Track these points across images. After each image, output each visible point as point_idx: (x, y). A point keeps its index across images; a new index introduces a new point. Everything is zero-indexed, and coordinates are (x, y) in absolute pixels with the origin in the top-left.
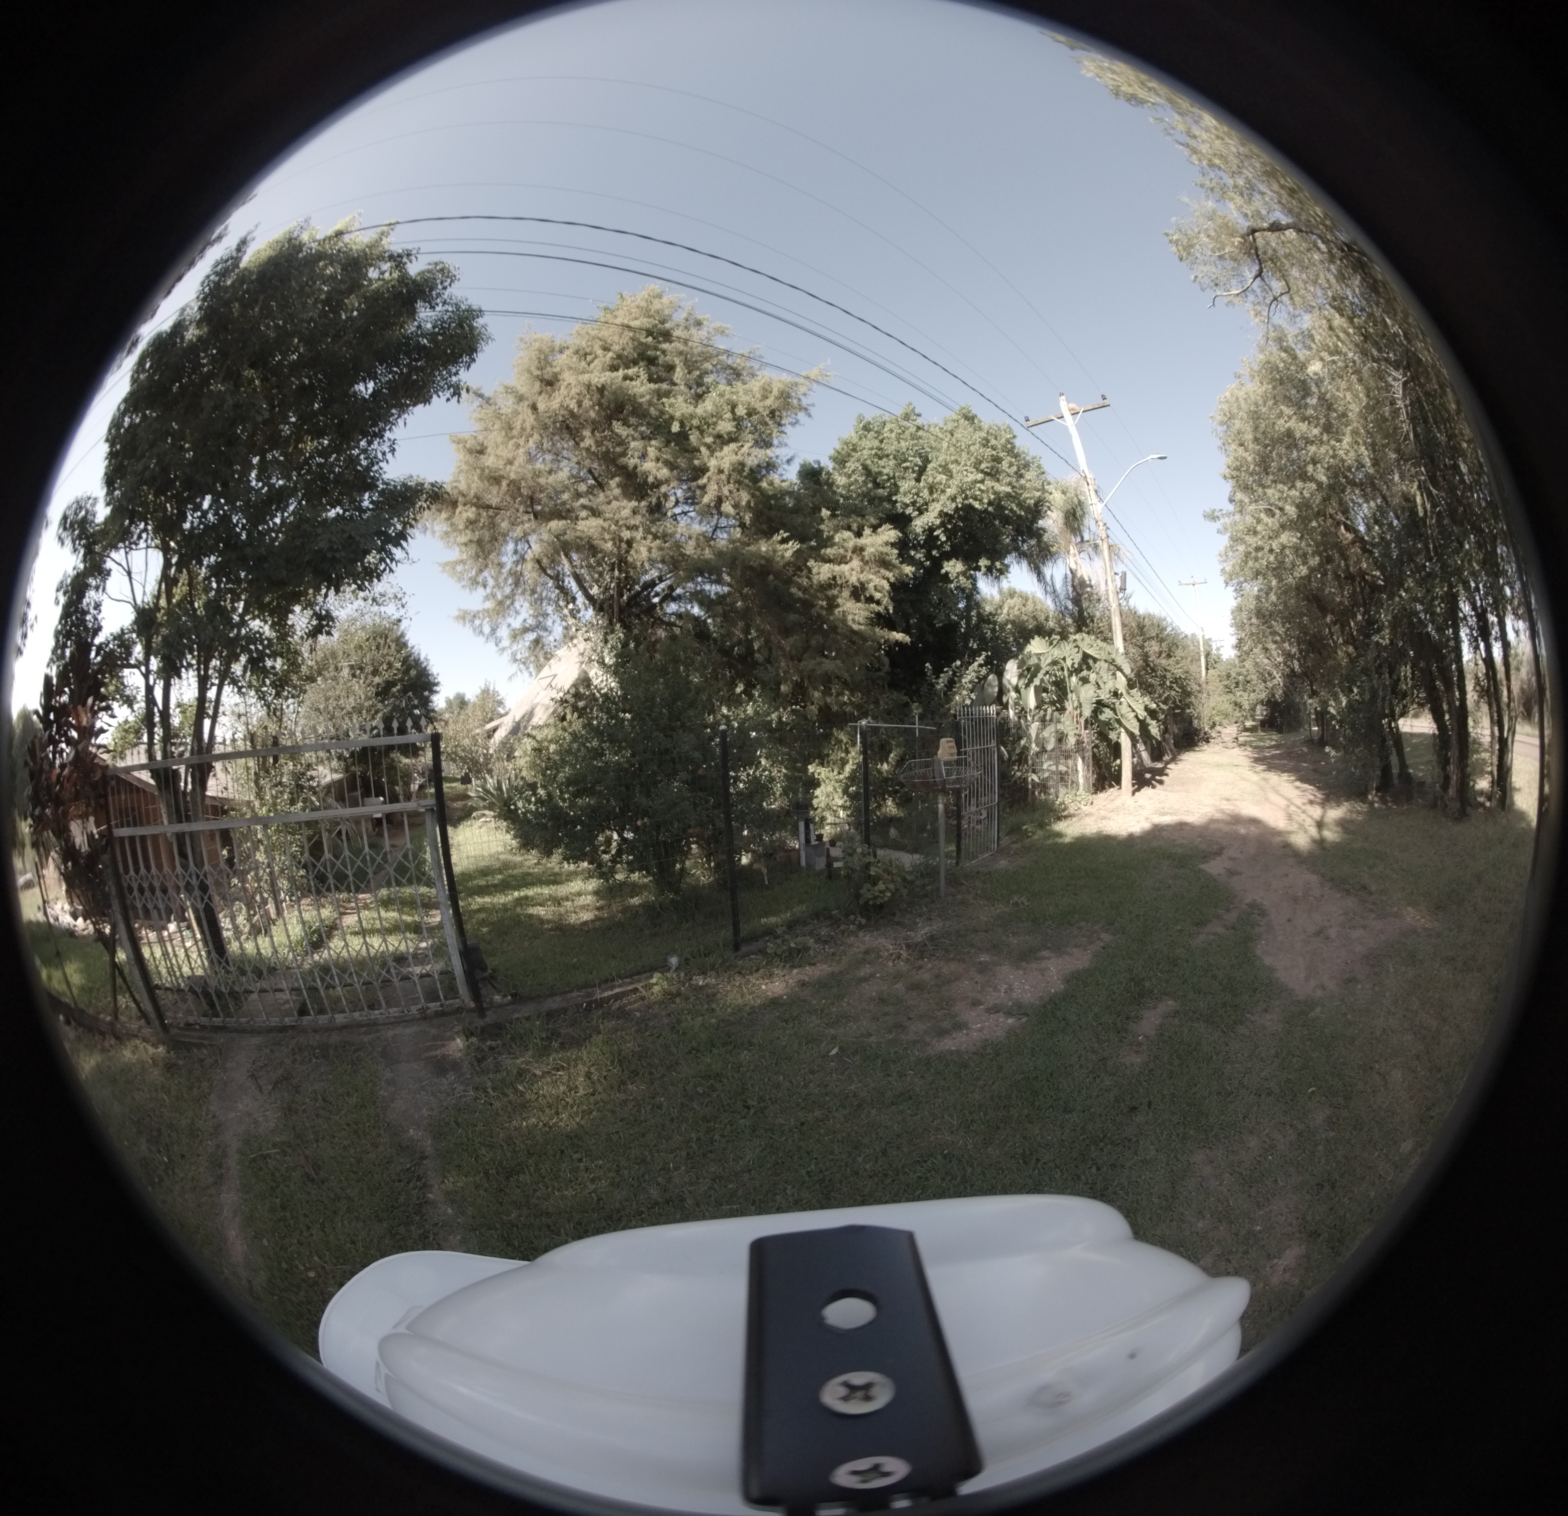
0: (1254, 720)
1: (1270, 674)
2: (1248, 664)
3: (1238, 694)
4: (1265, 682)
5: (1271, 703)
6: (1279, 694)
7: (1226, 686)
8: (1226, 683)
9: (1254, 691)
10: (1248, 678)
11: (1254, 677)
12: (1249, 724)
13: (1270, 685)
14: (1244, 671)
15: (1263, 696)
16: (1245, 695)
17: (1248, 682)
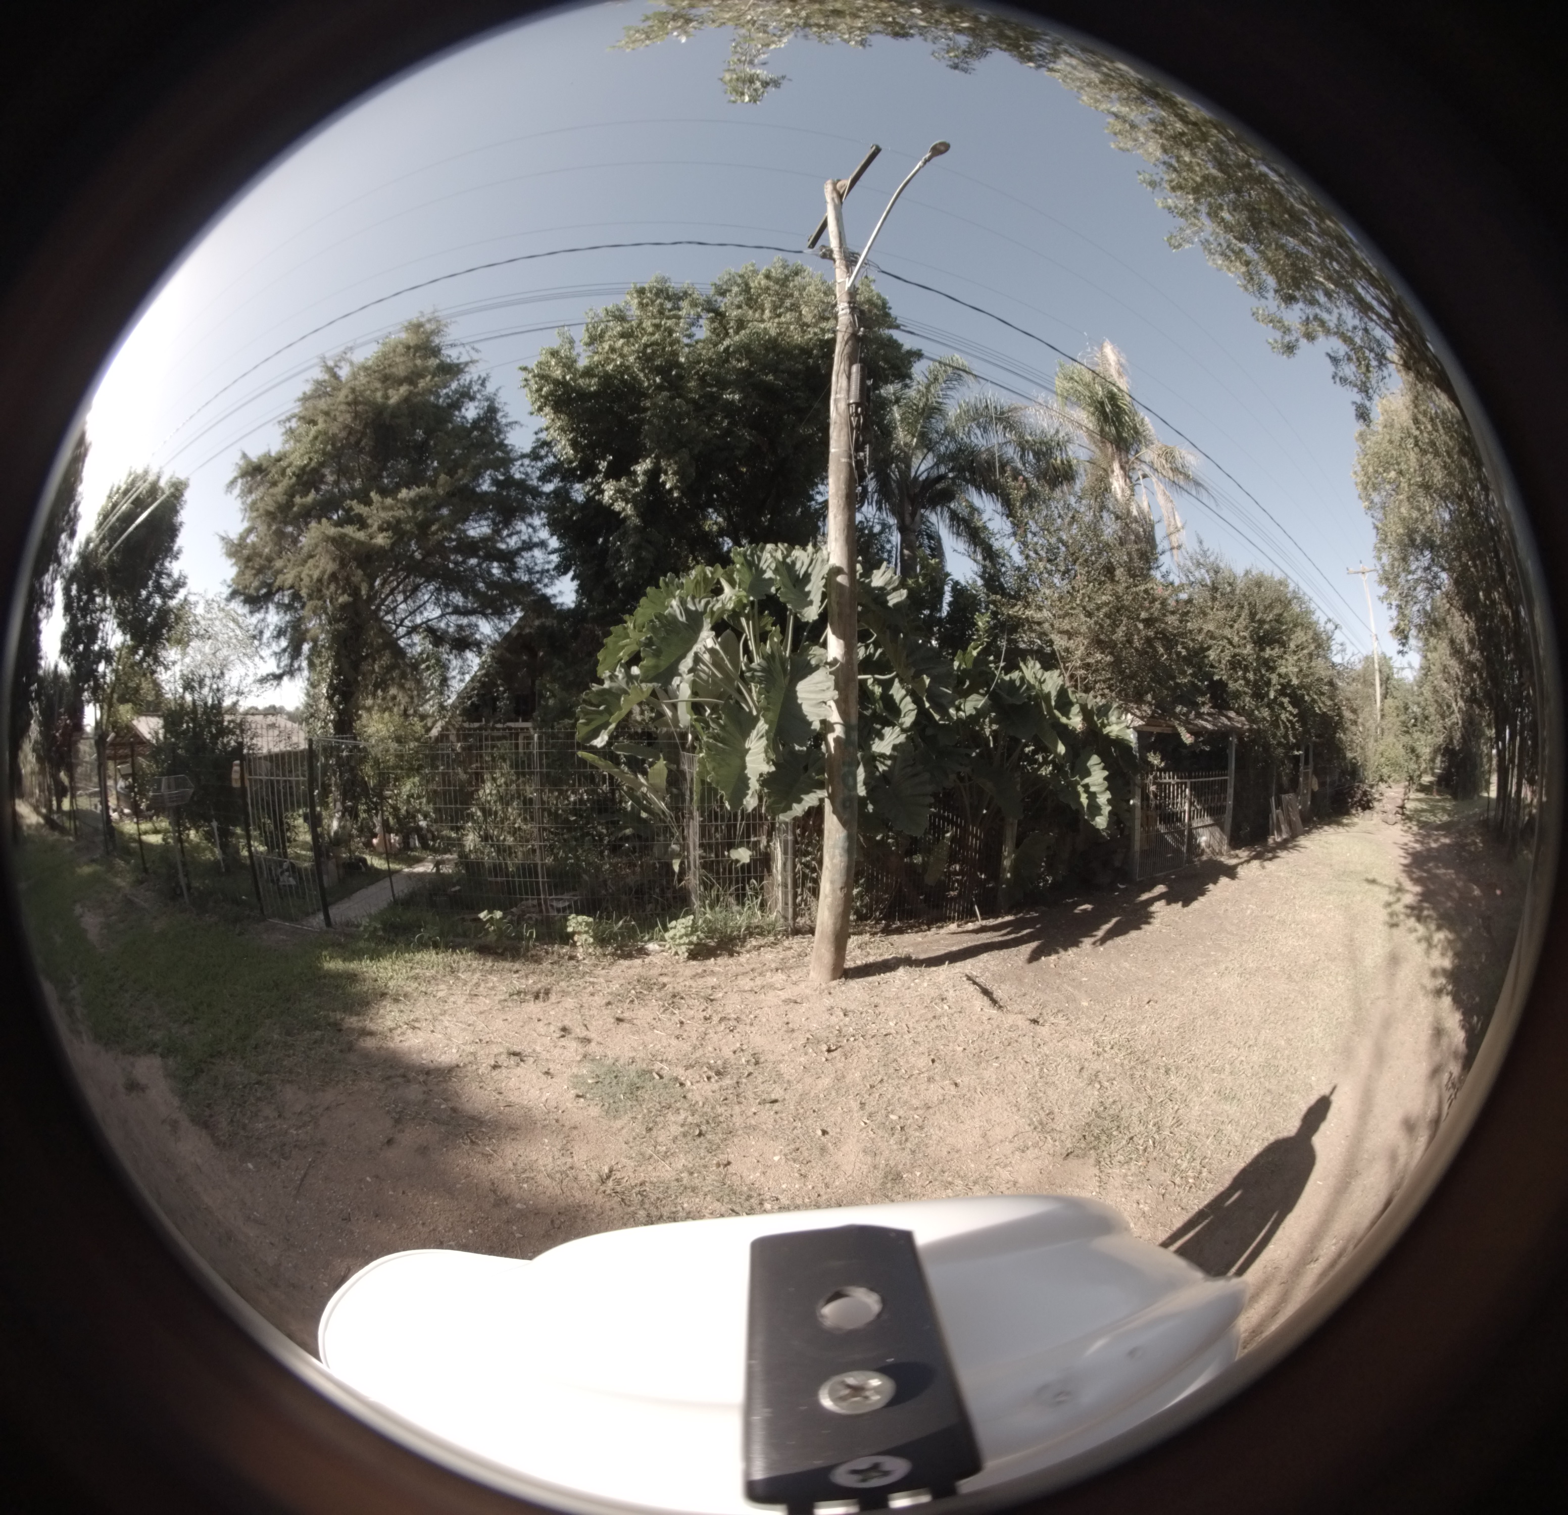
0: (1433, 774)
1: (1449, 707)
2: (1427, 691)
3: (1417, 735)
4: (1443, 717)
5: (1447, 751)
6: (1458, 735)
7: (1404, 723)
8: (1403, 718)
9: (1432, 732)
10: (1426, 712)
11: (1432, 710)
12: (1427, 779)
13: (1448, 722)
14: (1421, 699)
15: (1441, 739)
16: (1423, 737)
17: (1427, 718)
